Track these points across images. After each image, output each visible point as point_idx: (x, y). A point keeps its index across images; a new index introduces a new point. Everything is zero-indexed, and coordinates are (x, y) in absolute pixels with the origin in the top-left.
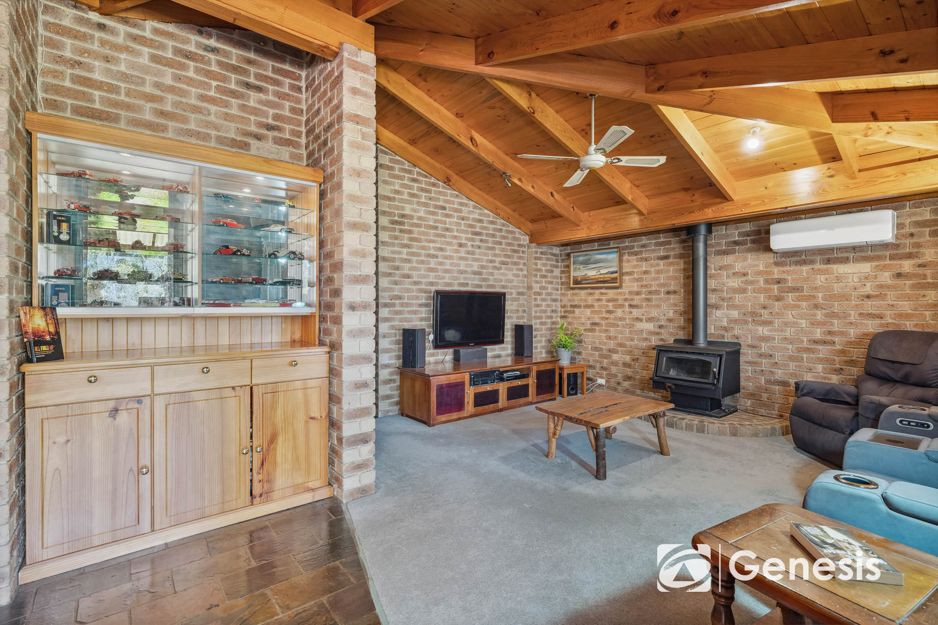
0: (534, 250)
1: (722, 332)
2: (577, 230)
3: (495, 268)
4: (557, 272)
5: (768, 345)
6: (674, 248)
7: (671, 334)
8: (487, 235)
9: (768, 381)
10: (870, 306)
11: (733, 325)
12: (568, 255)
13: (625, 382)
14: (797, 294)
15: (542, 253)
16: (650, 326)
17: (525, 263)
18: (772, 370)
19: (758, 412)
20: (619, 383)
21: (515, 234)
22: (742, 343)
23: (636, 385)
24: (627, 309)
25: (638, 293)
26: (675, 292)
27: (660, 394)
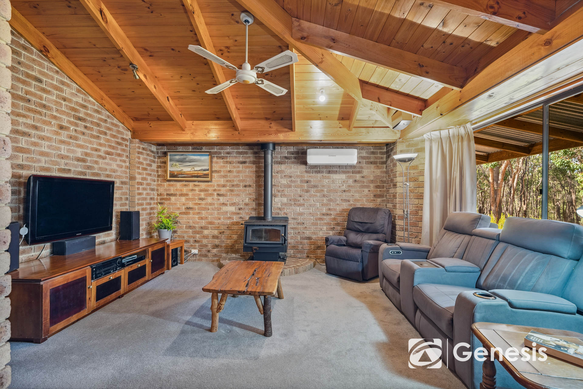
0: (137, 145)
1: (278, 211)
2: (182, 133)
3: (100, 157)
4: (154, 166)
5: (302, 217)
6: (249, 157)
7: (247, 214)
8: (92, 123)
9: (302, 238)
10: (345, 196)
11: (284, 207)
12: (165, 154)
13: (214, 249)
14: (316, 189)
15: (143, 149)
16: (233, 209)
17: (127, 156)
18: (303, 231)
19: (297, 256)
20: (209, 251)
21: (119, 128)
22: (289, 217)
23: (222, 250)
24: (215, 197)
25: (224, 186)
26: (250, 186)
27: (240, 254)
